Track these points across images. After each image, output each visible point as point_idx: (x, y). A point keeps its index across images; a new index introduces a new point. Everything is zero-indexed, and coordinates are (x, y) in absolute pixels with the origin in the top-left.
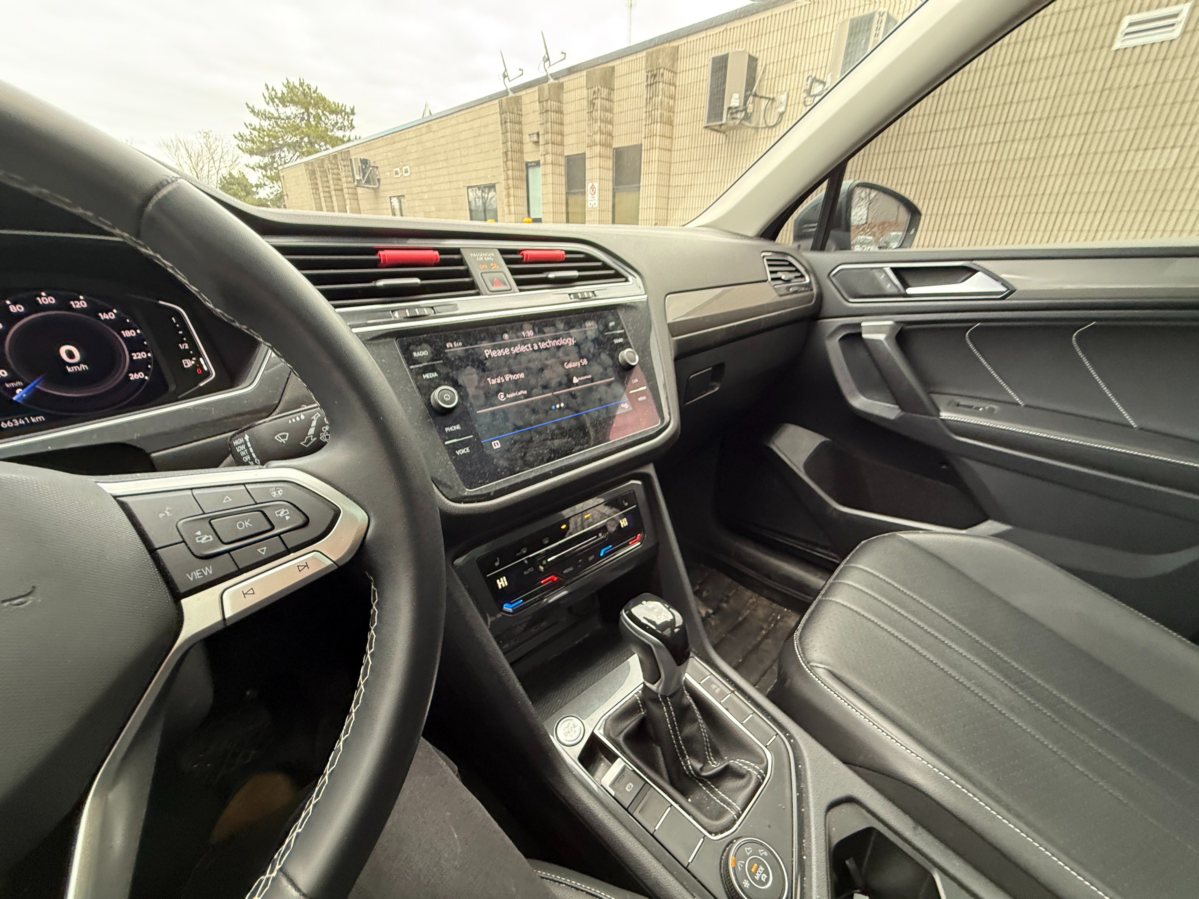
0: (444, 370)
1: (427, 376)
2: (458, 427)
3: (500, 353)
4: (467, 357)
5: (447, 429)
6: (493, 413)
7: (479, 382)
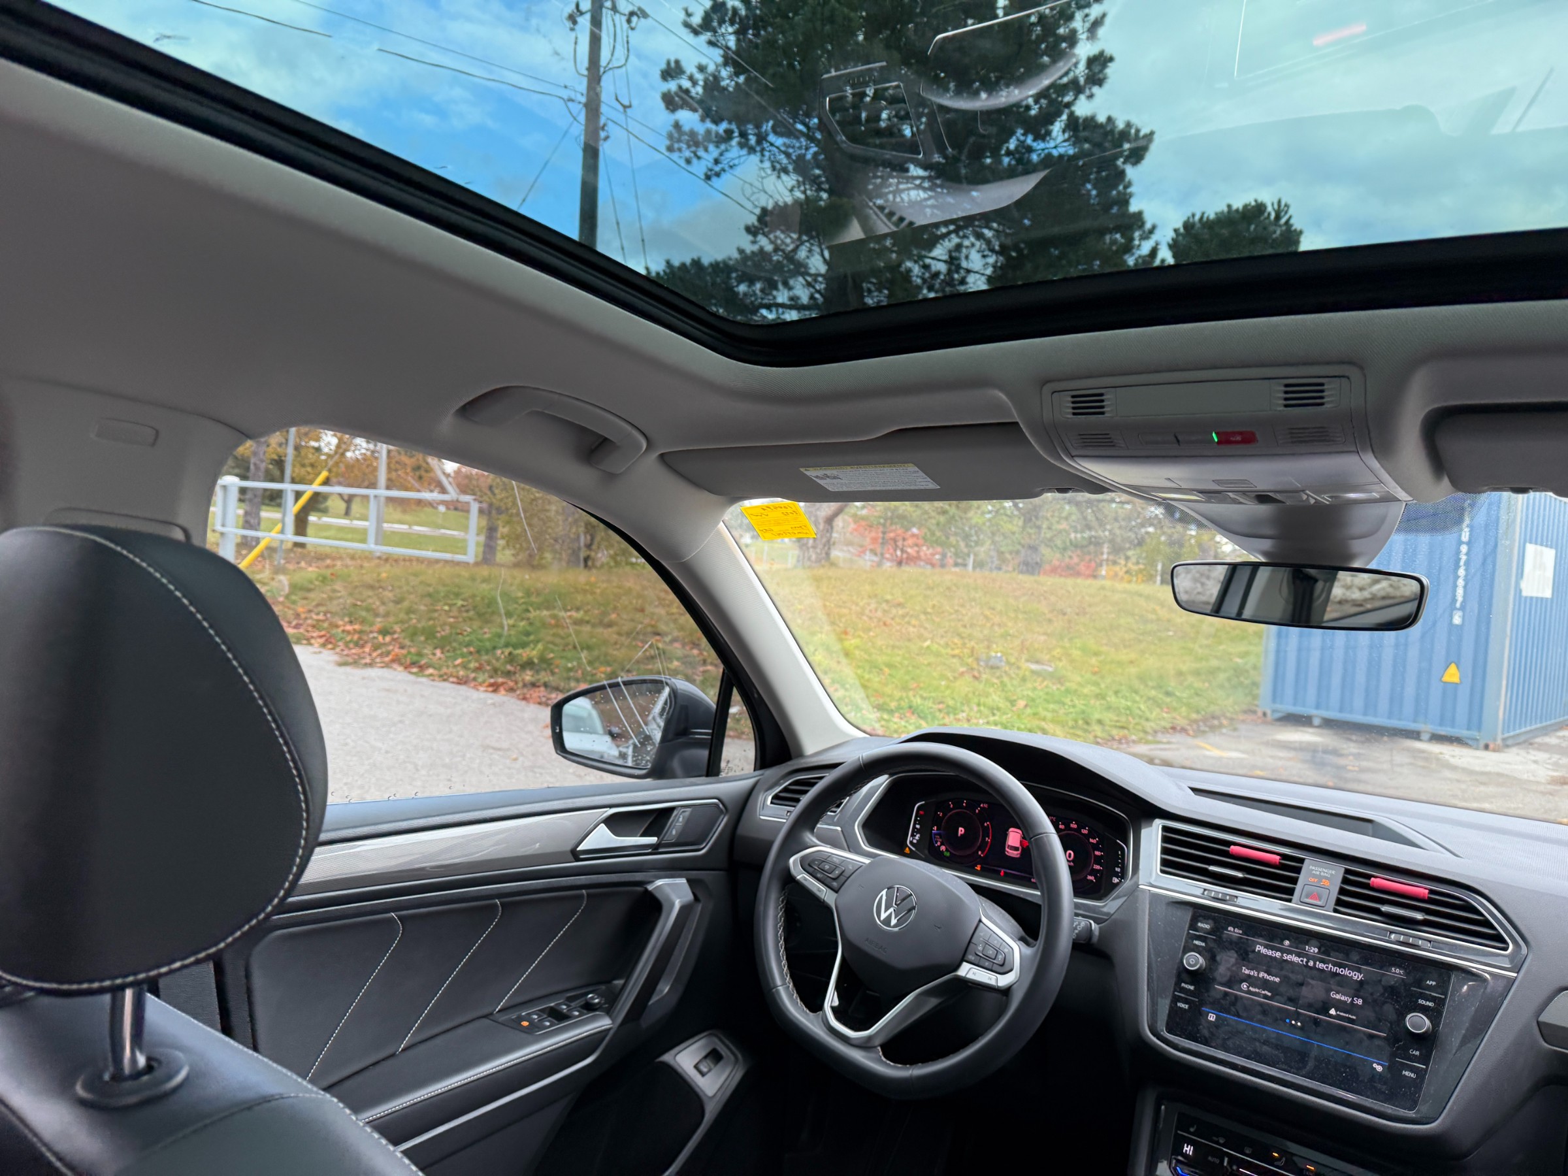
0: (1212, 945)
1: (1197, 942)
2: (1192, 988)
3: (1270, 953)
4: (1236, 943)
5: (1183, 985)
6: (1226, 994)
7: (1233, 966)
